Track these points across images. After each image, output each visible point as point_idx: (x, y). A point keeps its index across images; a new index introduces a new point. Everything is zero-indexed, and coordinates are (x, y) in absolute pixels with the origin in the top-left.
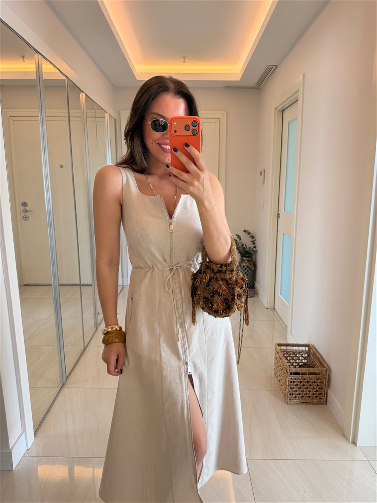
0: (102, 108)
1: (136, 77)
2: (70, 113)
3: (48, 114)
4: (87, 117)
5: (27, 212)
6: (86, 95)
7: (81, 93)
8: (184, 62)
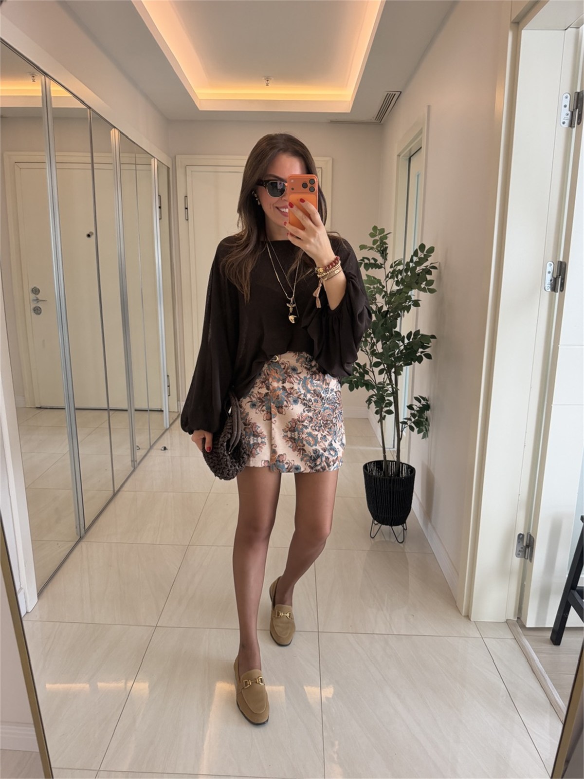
0: (147, 152)
1: (198, 107)
2: (94, 158)
3: (59, 159)
4: (120, 164)
5: (38, 302)
6: (121, 132)
7: (111, 129)
8: (267, 85)
